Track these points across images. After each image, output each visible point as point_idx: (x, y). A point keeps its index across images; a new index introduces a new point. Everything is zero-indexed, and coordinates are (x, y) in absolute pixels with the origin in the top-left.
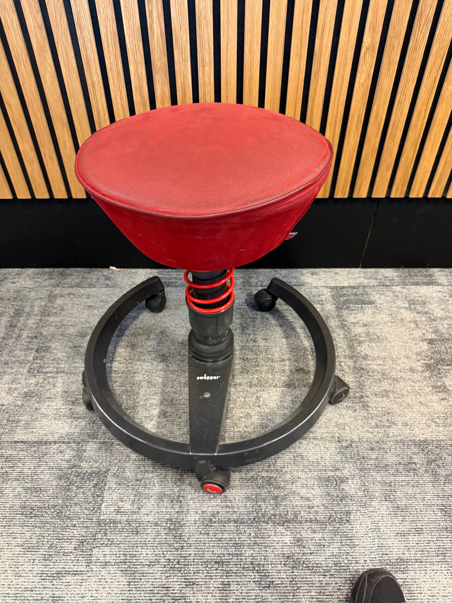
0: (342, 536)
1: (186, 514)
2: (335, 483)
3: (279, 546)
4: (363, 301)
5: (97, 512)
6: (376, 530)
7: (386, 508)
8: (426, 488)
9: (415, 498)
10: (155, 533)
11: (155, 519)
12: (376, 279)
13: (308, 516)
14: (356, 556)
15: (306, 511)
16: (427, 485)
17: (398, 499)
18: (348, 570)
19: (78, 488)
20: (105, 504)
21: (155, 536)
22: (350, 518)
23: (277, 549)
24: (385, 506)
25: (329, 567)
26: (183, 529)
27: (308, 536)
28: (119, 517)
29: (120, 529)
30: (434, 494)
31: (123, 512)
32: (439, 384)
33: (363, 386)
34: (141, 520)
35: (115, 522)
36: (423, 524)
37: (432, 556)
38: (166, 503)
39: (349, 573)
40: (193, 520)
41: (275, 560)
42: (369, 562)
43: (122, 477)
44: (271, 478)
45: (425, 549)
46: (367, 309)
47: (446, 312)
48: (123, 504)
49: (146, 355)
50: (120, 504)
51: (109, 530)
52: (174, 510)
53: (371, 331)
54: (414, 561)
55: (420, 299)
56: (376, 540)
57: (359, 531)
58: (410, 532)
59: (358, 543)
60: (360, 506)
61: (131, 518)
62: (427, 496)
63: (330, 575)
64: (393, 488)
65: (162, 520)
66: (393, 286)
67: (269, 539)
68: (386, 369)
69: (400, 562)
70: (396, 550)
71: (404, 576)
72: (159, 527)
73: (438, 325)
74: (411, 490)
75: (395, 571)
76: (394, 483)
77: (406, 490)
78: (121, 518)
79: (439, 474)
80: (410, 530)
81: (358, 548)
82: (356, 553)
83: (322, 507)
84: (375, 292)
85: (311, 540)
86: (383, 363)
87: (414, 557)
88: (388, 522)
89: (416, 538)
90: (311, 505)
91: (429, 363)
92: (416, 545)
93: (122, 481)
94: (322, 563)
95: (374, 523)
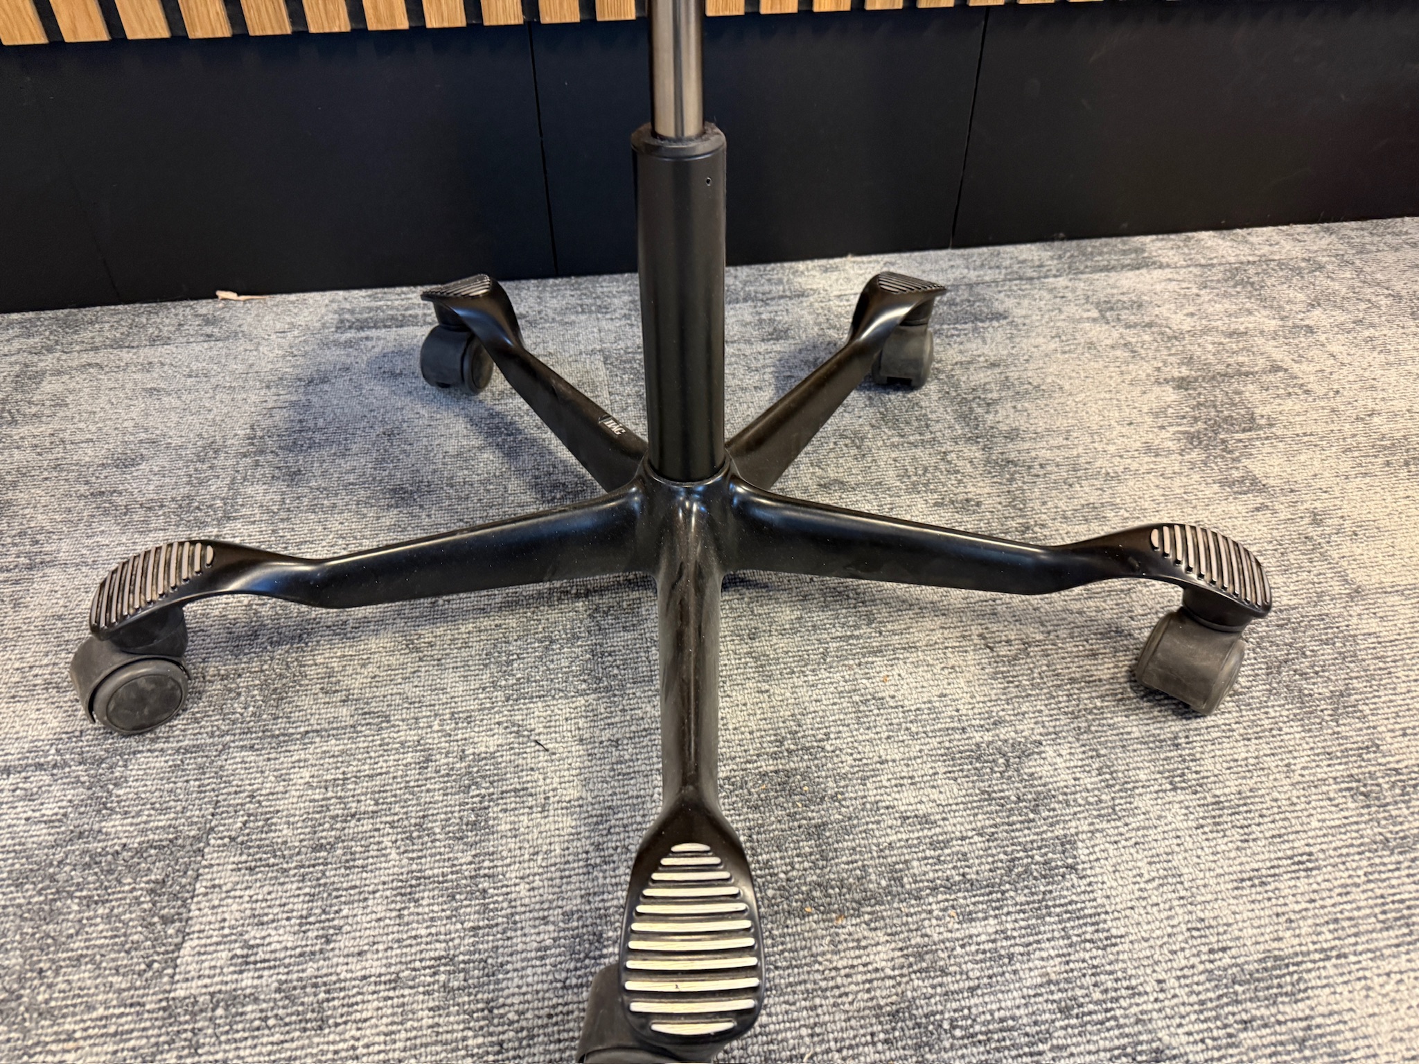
0: (1065, 916)
1: (504, 932)
2: (1001, 761)
3: (857, 984)
4: (974, 315)
5: (161, 976)
6: (1170, 880)
7: (1184, 811)
8: (1286, 737)
9: (1263, 769)
10: (393, 1015)
11: (390, 965)
12: (998, 267)
13: (937, 871)
14: (1124, 970)
15: (926, 858)
16: (1285, 730)
17: (1212, 779)
18: (1112, 1023)
19: (89, 902)
20: (196, 942)
21: (393, 1023)
22: (1075, 857)
23: (851, 997)
24: (1176, 806)
25: (1044, 1022)
26: (498, 982)
27: (949, 935)
28: (247, 980)
29: (252, 1021)
30: (1317, 751)
31: (265, 961)
32: (1236, 474)
33: (1024, 502)
34: (334, 978)
35: (233, 999)
36: (1311, 841)
37: (1371, 932)
38: (430, 902)
39: (1117, 1032)
40: (535, 945)
41: (852, 1033)
42: (1172, 982)
43: (259, 847)
44: (789, 774)
45: (1341, 912)
46: (990, 330)
47: (1201, 318)
48: (264, 933)
49: (336, 495)
50: (254, 934)
51: (210, 1031)
52: (459, 926)
53: (1013, 375)
54: (1317, 956)
55: (1125, 298)
56: (1180, 911)
57: (1114, 893)
58: (1277, 871)
59: (1122, 931)
60: (1099, 816)
61: (295, 976)
62: (1295, 758)
63: (1052, 1048)
64: (1187, 751)
65: (418, 964)
66: (1046, 277)
67: (817, 967)
68: (1078, 456)
69: (1274, 968)
70: (1251, 932)
71: (1301, 1009)
72: (406, 992)
73: (1189, 347)
74: (1244, 749)
75: (1266, 999)
76: (1187, 737)
77: (1229, 751)
78: (256, 982)
79: (1311, 695)
80: (1275, 863)
81: (1126, 947)
82: (1123, 961)
83: (976, 839)
84: (1002, 294)
85: (963, 946)
86: (1065, 442)
87: (1314, 943)
88: (1200, 852)
89: (1302, 885)
90: (941, 838)
91: (1192, 430)
92: (1308, 905)
93: (260, 859)
94: (1017, 1013)
95: (1156, 859)
